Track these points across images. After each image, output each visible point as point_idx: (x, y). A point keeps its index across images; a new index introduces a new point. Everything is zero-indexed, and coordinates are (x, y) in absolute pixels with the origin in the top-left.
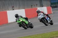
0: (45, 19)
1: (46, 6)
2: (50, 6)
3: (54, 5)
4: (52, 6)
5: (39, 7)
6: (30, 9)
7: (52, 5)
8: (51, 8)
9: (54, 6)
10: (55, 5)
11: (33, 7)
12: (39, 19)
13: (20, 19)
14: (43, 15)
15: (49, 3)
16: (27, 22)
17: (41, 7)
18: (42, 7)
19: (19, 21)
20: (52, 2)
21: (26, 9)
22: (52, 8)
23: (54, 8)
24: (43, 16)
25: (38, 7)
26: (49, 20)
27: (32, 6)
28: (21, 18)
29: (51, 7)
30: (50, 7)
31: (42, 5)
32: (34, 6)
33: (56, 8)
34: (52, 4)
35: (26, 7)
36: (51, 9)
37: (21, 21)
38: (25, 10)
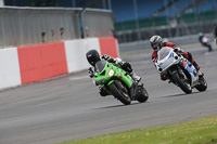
0: (183, 68)
1: (95, 36)
2: (111, 33)
3: (127, 29)
4: (120, 33)
5: (72, 39)
6: (36, 45)
7: (121, 30)
8: (116, 41)
9: (127, 35)
10: (130, 32)
11: (49, 40)
12: (160, 70)
13: (106, 68)
14: (175, 55)
15: (108, 24)
16: (129, 81)
17: (77, 37)
18: (83, 37)
19: (103, 74)
20: (121, 19)
21: (22, 46)
22: (119, 42)
23: (128, 41)
24: (176, 58)
25: (66, 39)
26: (195, 75)
27: (43, 34)
28: (111, 65)
29: (115, 36)
30: (111, 37)
31: (82, 29)
32: (50, 34)
33: (135, 43)
34: (118, 26)
35: (22, 37)
36: (117, 46)
37: (111, 73)
38: (19, 50)
